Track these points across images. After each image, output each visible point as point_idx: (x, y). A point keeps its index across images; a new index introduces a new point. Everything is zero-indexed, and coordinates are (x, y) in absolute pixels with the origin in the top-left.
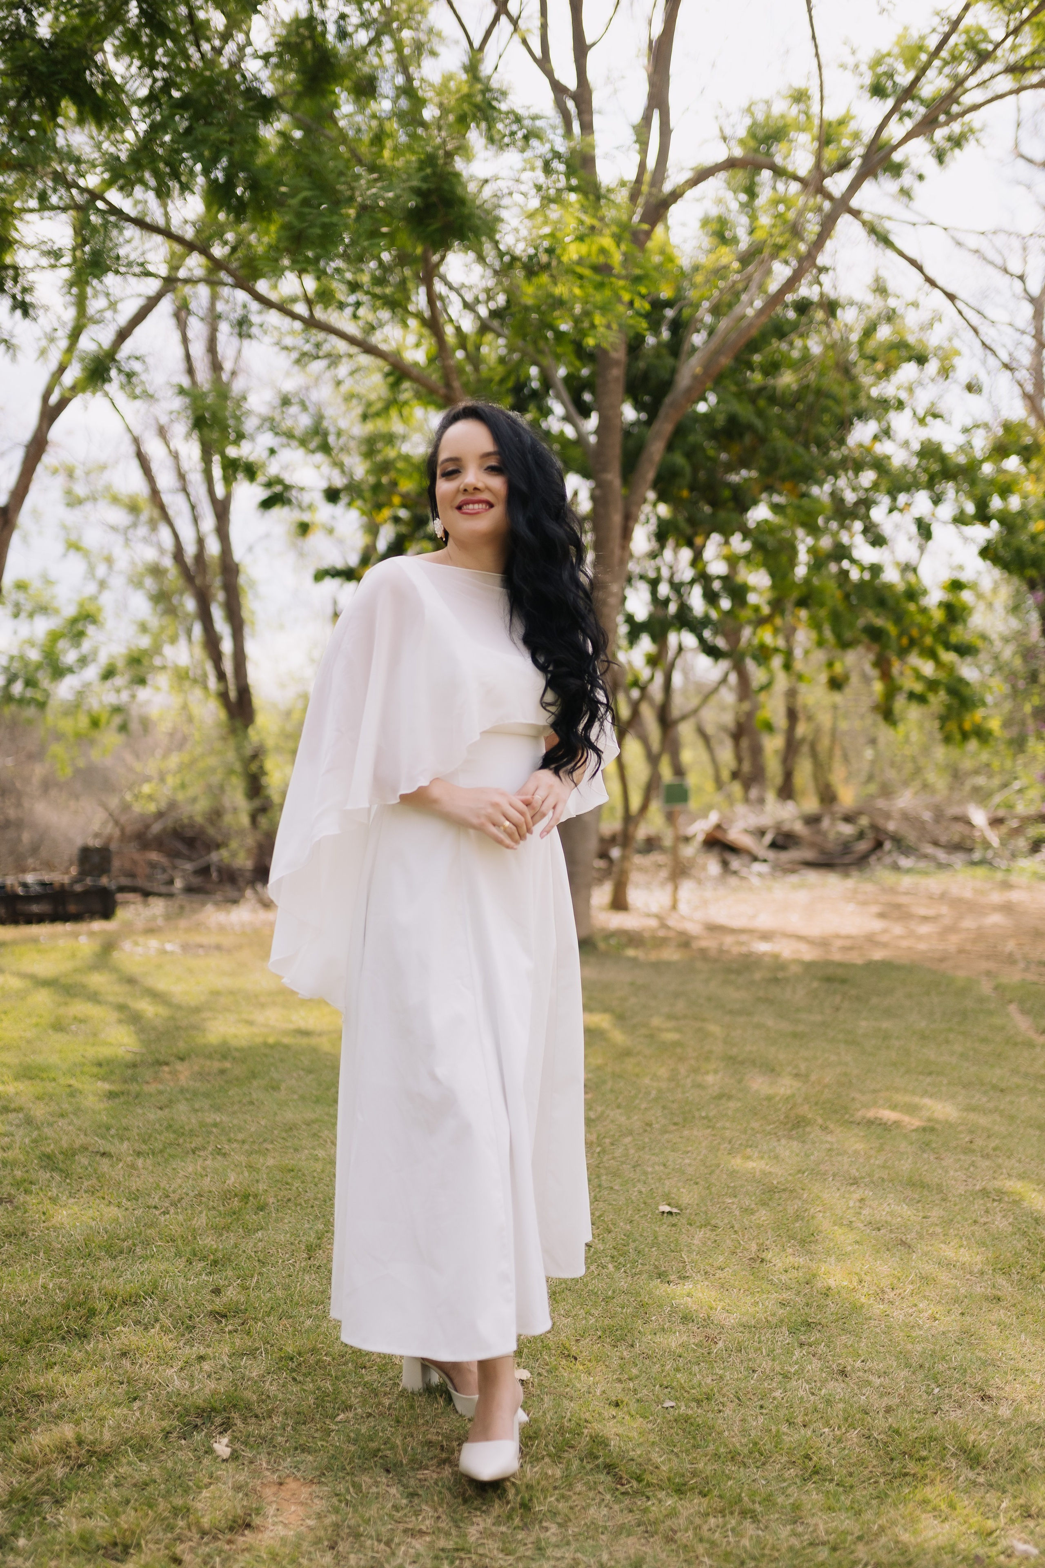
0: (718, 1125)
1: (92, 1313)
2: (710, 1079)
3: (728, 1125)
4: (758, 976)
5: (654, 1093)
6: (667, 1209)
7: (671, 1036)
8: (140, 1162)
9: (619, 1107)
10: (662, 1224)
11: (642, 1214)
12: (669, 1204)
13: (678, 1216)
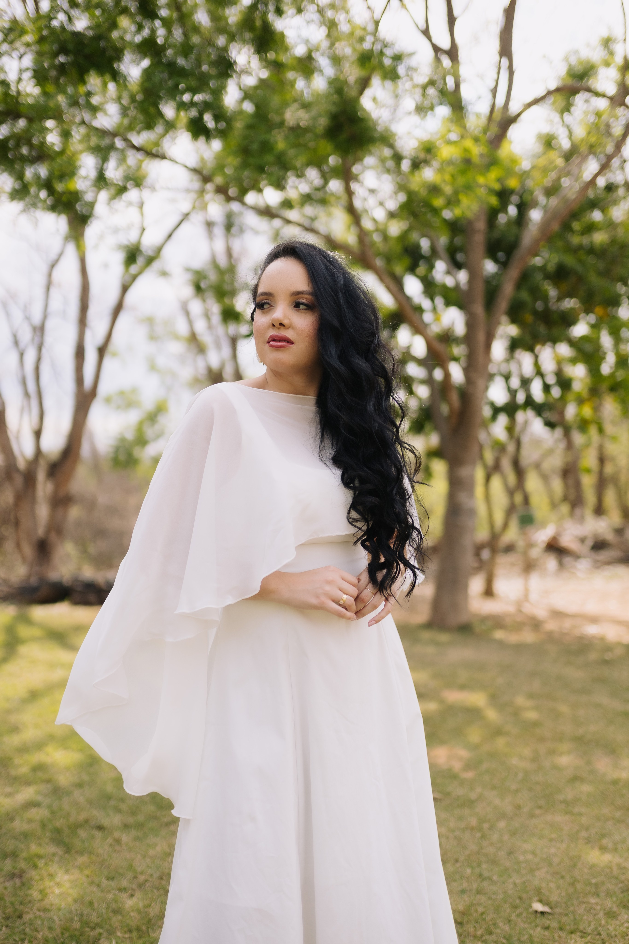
0: (576, 810)
2: (564, 760)
3: (583, 810)
4: (593, 656)
5: (521, 776)
6: (538, 907)
7: (532, 715)
8: (125, 838)
9: (494, 788)
10: (537, 926)
11: (518, 911)
12: (540, 901)
13: (550, 917)
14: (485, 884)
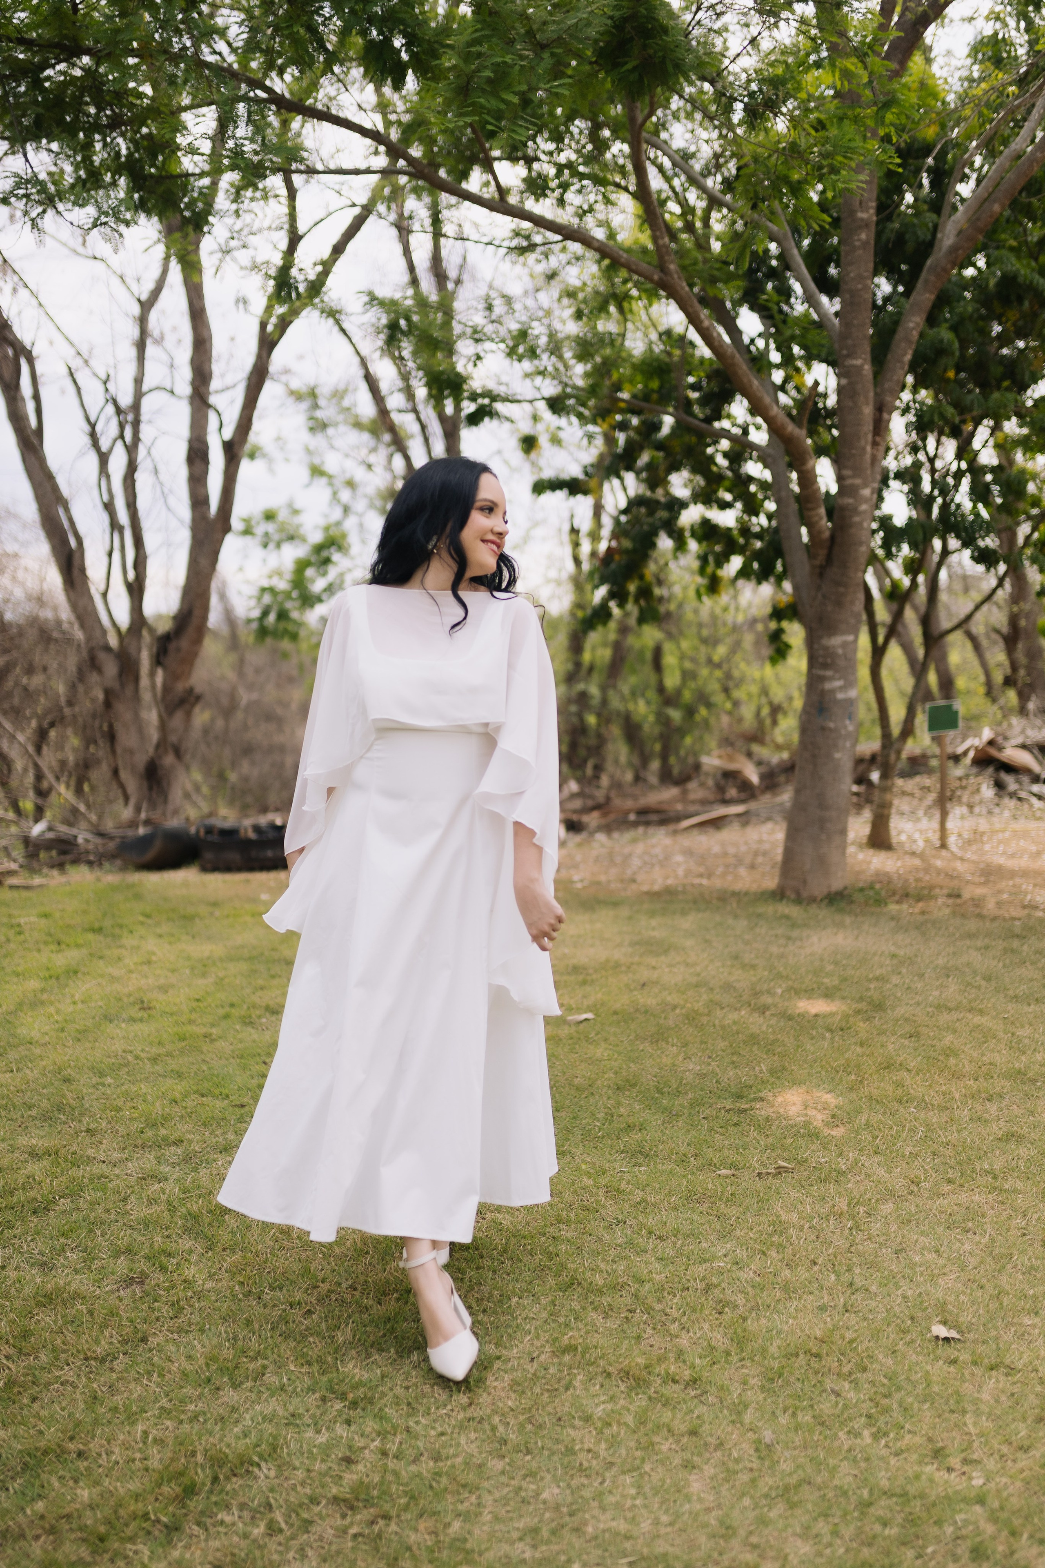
1: (190, 1490)
3: (1019, 1185)
6: (941, 1331)
10: (937, 1359)
11: (908, 1338)
12: (945, 1323)
13: (959, 1346)
14: (858, 1296)
